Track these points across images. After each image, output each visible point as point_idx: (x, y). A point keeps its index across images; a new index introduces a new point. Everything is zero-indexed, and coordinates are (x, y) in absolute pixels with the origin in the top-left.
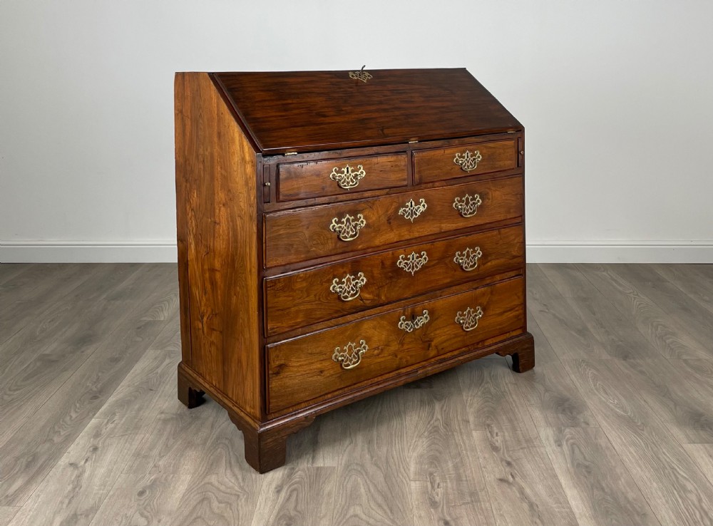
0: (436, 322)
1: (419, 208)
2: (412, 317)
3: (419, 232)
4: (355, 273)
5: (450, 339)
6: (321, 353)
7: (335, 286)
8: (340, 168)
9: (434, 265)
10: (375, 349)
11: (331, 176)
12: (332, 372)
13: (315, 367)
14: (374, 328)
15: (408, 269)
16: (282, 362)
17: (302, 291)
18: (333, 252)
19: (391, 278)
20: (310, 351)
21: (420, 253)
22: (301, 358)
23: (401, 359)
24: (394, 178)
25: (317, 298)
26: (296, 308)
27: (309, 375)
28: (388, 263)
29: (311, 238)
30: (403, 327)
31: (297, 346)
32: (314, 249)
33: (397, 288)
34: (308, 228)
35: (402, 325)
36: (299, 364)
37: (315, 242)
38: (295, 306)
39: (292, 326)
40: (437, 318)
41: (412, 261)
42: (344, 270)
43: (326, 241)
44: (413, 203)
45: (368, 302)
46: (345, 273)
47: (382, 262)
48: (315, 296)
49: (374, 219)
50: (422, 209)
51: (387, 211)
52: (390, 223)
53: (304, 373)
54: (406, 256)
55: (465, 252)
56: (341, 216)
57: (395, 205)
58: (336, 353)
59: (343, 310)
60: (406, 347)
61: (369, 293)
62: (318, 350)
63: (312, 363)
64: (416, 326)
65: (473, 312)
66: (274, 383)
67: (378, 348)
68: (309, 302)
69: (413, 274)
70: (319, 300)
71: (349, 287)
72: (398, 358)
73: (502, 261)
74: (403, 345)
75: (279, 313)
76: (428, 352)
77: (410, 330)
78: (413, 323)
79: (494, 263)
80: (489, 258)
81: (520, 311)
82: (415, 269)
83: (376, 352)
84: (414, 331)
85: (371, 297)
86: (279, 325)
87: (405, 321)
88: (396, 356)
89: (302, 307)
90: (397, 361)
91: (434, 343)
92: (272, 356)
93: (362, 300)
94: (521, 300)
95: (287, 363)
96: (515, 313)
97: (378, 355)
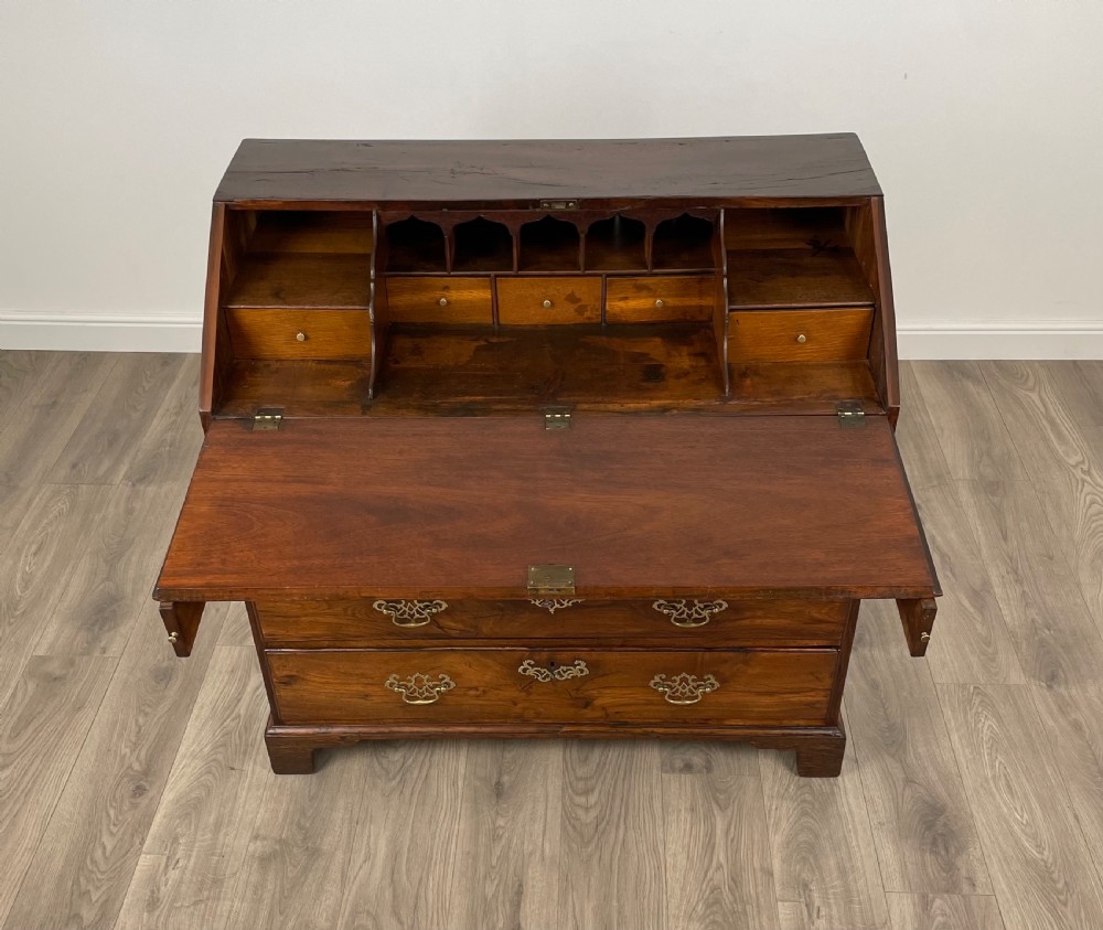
0: (603, 678)
2: (552, 665)
5: (637, 703)
6: (363, 676)
7: (383, 605)
9: (602, 606)
10: (471, 689)
12: (385, 699)
13: (354, 688)
14: (469, 664)
15: (542, 604)
16: (295, 673)
17: (319, 601)
19: (502, 609)
20: (342, 671)
22: (327, 674)
23: (525, 708)
25: (349, 612)
26: (310, 618)
27: (344, 695)
30: (531, 672)
31: (317, 661)
33: (517, 624)
35: (528, 668)
36: (323, 680)
38: (306, 615)
39: (307, 637)
40: (606, 675)
45: (454, 631)
48: (345, 609)
53: (333, 691)
58: (392, 680)
59: (402, 634)
60: (532, 697)
61: (456, 622)
62: (357, 672)
63: (350, 684)
64: (557, 677)
65: (693, 681)
66: (284, 693)
67: (476, 689)
68: (335, 615)
69: (552, 611)
70: (353, 615)
71: (411, 609)
72: (519, 706)
73: (783, 622)
74: (529, 694)
75: (280, 619)
76: (585, 711)
77: (544, 679)
78: (552, 672)
79: (758, 621)
80: (748, 614)
81: (820, 698)
82: (557, 606)
83: (472, 692)
84: (554, 681)
85: (461, 626)
86: (283, 632)
87: (533, 666)
88: (515, 704)
89: (321, 619)
90: (518, 709)
91: (598, 702)
92: (275, 664)
93: (439, 627)
94: (828, 682)
95: (302, 676)
96: (803, 699)
97: (478, 696)
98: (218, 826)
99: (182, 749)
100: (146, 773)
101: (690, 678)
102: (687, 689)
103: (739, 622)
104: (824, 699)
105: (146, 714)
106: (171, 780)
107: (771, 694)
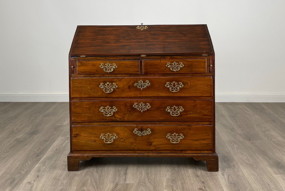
0: (155, 135)
1: (145, 84)
2: (142, 130)
3: (146, 94)
4: (112, 106)
5: (163, 144)
6: (95, 134)
7: (101, 109)
8: (105, 64)
9: (154, 110)
10: (121, 139)
11: (100, 66)
12: (100, 142)
13: (92, 138)
14: (121, 130)
15: (139, 109)
16: (78, 133)
17: (87, 109)
18: (101, 96)
19: (130, 111)
20: (90, 132)
21: (146, 104)
22: (86, 134)
23: (135, 146)
24: (132, 70)
25: (94, 112)
26: (84, 114)
27: (89, 141)
28: (128, 105)
29: (91, 89)
30: (136, 133)
31: (84, 129)
32: (92, 93)
33: (133, 116)
34: (89, 85)
35: (136, 131)
36: (85, 135)
37: (93, 91)
38: (83, 113)
39: (82, 121)
40: (155, 134)
41: (142, 106)
42: (106, 104)
43: (98, 92)
44: (142, 82)
45: (118, 119)
46: (107, 105)
47: (125, 104)
48: (93, 111)
49: (121, 86)
50: (147, 85)
51: (128, 83)
52: (130, 89)
53: (87, 139)
54: (138, 104)
55: (173, 108)
56: (105, 82)
57: (132, 81)
58: (102, 136)
59: (106, 119)
60: (137, 142)
61: (119, 115)
62: (93, 133)
63: (91, 137)
64: (143, 134)
65: (177, 136)
66: (74, 140)
67: (122, 139)
68: (90, 113)
69: (142, 112)
70: (95, 113)
71: (108, 111)
72: (133, 145)
73: (197, 115)
74: (136, 140)
75: (77, 115)
76: (150, 147)
77: (140, 135)
78: (142, 132)
79: (191, 115)
80: (189, 113)
81: (209, 142)
82: (143, 110)
83: (122, 140)
84: (142, 136)
85: (120, 117)
86: (77, 119)
87: (137, 131)
88: (132, 144)
89: (87, 115)
90: (133, 146)
91: (153, 144)
92: (74, 130)
93: (115, 117)
94: (211, 136)
95: (80, 134)
96: (205, 142)
97: (123, 141)
98: (56, 160)
99: (49, 150)
100: (40, 153)
101: (176, 134)
102: (176, 139)
103: (187, 116)
104: (211, 142)
105: (41, 146)
106: (46, 154)
107: (197, 140)
